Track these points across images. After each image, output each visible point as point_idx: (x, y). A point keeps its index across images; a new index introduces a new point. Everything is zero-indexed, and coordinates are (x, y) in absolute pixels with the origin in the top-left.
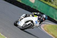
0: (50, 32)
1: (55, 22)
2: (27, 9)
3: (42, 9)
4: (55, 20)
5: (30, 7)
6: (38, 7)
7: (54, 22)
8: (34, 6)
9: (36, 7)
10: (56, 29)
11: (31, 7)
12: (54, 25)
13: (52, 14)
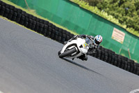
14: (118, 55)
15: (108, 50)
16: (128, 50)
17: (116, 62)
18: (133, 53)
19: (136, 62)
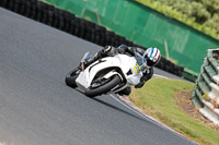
0: (152, 108)
1: (168, 67)
3: (117, 23)
14: (79, 20)
15: (64, 12)
16: (95, 10)
17: (77, 30)
18: (103, 15)
19: (108, 29)
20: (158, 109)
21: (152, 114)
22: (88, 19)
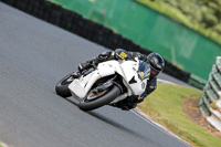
0: (159, 115)
1: (175, 73)
2: (69, 25)
3: (124, 25)
4: (175, 68)
5: (80, 17)
6: (111, 16)
7: (171, 75)
8: (95, 14)
9: (102, 17)
10: (180, 100)
11: (85, 17)
12: (171, 86)
13: (166, 45)
20: (164, 116)
21: (159, 121)
22: (95, 20)
